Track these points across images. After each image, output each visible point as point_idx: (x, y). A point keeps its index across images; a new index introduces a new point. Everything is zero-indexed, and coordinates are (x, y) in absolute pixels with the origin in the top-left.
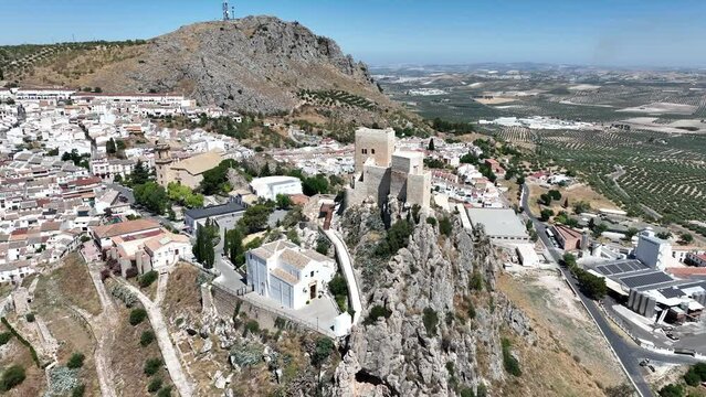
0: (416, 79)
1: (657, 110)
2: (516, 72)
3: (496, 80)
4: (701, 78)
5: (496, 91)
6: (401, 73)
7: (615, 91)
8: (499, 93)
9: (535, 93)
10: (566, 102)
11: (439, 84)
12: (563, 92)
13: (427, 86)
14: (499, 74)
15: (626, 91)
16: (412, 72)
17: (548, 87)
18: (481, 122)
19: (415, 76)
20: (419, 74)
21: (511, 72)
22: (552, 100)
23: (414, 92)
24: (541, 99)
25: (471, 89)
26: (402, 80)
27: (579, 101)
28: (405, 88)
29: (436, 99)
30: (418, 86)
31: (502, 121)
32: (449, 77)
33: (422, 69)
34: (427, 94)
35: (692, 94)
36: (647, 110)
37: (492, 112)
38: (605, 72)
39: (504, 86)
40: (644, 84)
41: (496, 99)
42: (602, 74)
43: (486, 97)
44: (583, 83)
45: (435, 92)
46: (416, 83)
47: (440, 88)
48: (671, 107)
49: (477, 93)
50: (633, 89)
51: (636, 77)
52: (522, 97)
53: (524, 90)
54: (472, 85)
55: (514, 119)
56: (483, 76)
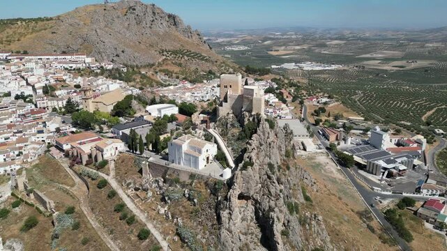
0: (228, 39)
1: (380, 56)
2: (293, 33)
3: (280, 39)
4: (406, 35)
5: (281, 46)
6: (219, 35)
7: (355, 44)
8: (283, 48)
9: (305, 47)
10: (325, 52)
11: (244, 43)
12: (323, 46)
13: (237, 44)
14: (282, 35)
15: (362, 44)
16: (225, 34)
17: (314, 43)
18: (273, 67)
19: (228, 37)
20: (230, 36)
21: (290, 33)
22: (317, 51)
23: (229, 48)
24: (309, 50)
25: (264, 45)
26: (220, 40)
27: (334, 51)
29: (243, 52)
30: (230, 44)
31: (286, 66)
32: (249, 38)
33: (232, 33)
34: (237, 49)
35: (401, 45)
36: (375, 56)
37: (279, 60)
38: (349, 32)
39: (286, 43)
41: (281, 51)
42: (347, 33)
43: (275, 51)
44: (336, 39)
45: (242, 48)
46: (229, 42)
47: (245, 45)
48: (389, 53)
49: (269, 48)
50: (366, 43)
51: (367, 35)
52: (298, 50)
53: (298, 45)
54: (266, 43)
55: (294, 64)
56: (273, 36)
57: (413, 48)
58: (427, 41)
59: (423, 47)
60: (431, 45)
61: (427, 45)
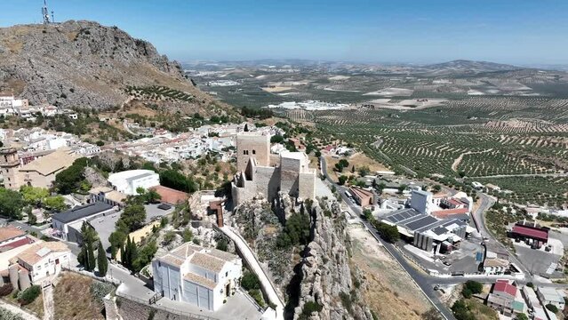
0: (213, 73)
1: (388, 93)
2: (289, 66)
3: (275, 73)
4: (412, 70)
5: (277, 81)
6: (199, 68)
7: (360, 80)
8: (280, 83)
9: (306, 82)
10: (328, 89)
11: (232, 77)
12: (325, 81)
13: (224, 79)
14: (277, 68)
15: (367, 80)
16: (210, 66)
17: (315, 78)
18: (271, 106)
19: (212, 70)
20: (215, 69)
21: (286, 66)
22: (318, 87)
23: (214, 84)
24: (310, 87)
25: (258, 80)
26: (202, 74)
27: (337, 88)
28: (207, 80)
29: (232, 89)
30: (216, 78)
31: (285, 105)
32: (238, 71)
33: (216, 65)
34: (223, 85)
35: (408, 82)
36: (383, 93)
37: (277, 99)
38: (351, 66)
39: (282, 78)
40: (379, 75)
41: (277, 88)
42: (349, 67)
43: (271, 87)
44: (339, 74)
45: (230, 83)
46: (210, 76)
47: (233, 80)
48: (397, 91)
49: (263, 83)
50: (372, 79)
51: (371, 70)
52: (297, 86)
53: (296, 81)
54: (259, 77)
55: (294, 103)
56: (266, 70)
57: (420, 85)
58: (434, 78)
59: (430, 83)
60: (438, 82)
61: (434, 82)
